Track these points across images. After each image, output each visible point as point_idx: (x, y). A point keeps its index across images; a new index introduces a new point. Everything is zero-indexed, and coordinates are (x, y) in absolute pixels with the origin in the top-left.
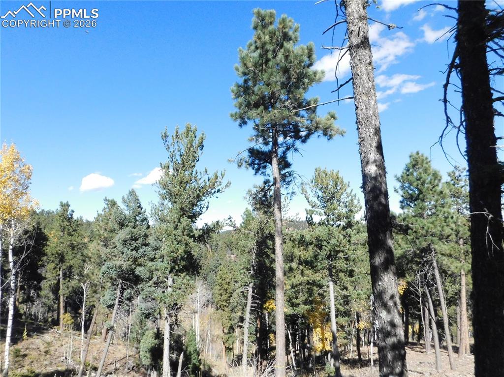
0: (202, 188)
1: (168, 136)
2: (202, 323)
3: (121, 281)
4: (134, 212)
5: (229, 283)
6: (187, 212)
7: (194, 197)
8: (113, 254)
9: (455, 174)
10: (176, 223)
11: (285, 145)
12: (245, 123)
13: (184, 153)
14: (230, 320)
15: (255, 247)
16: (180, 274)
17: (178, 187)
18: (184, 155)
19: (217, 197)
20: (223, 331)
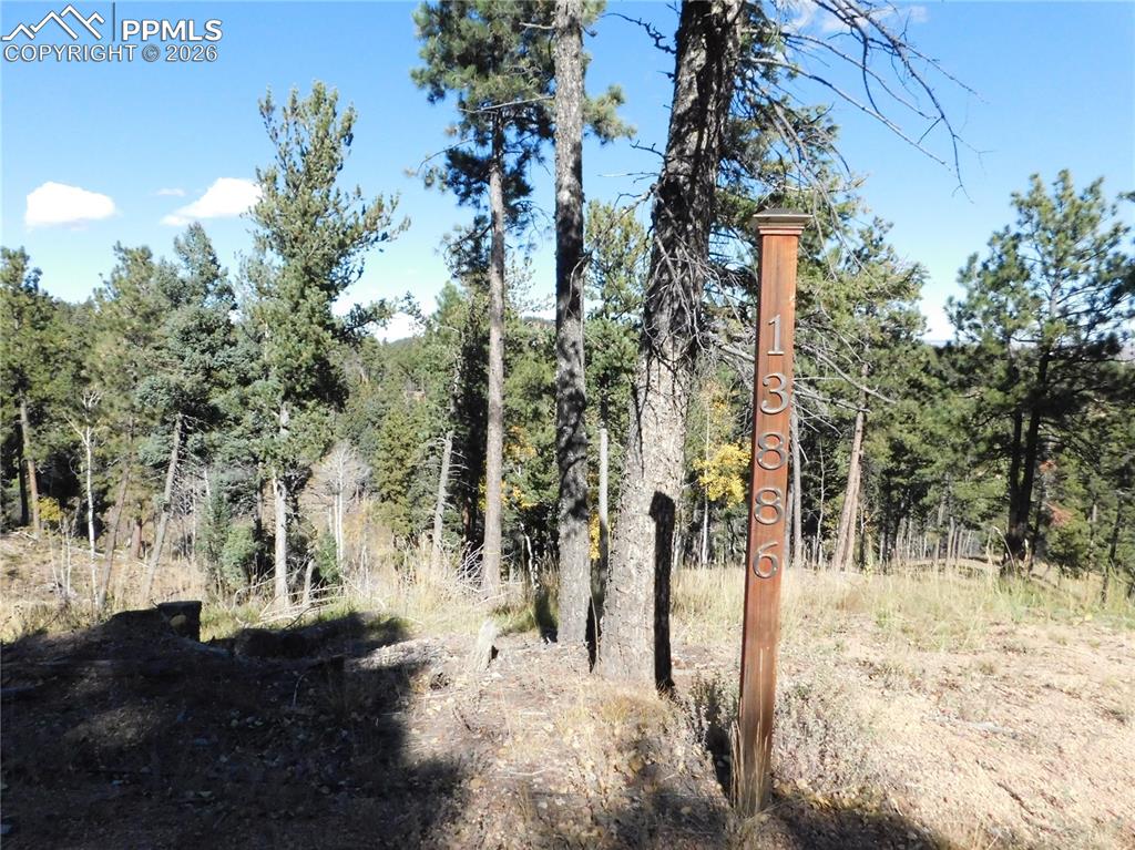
0: (351, 228)
1: (273, 109)
2: (349, 534)
3: (180, 415)
4: (202, 274)
5: (408, 445)
6: (318, 276)
7: (333, 246)
8: (160, 360)
9: (871, 233)
10: (295, 300)
11: (520, 149)
12: (441, 94)
13: (311, 148)
14: (410, 521)
15: (460, 359)
16: (305, 402)
17: (299, 223)
18: (309, 153)
19: (381, 250)
20: (395, 543)
